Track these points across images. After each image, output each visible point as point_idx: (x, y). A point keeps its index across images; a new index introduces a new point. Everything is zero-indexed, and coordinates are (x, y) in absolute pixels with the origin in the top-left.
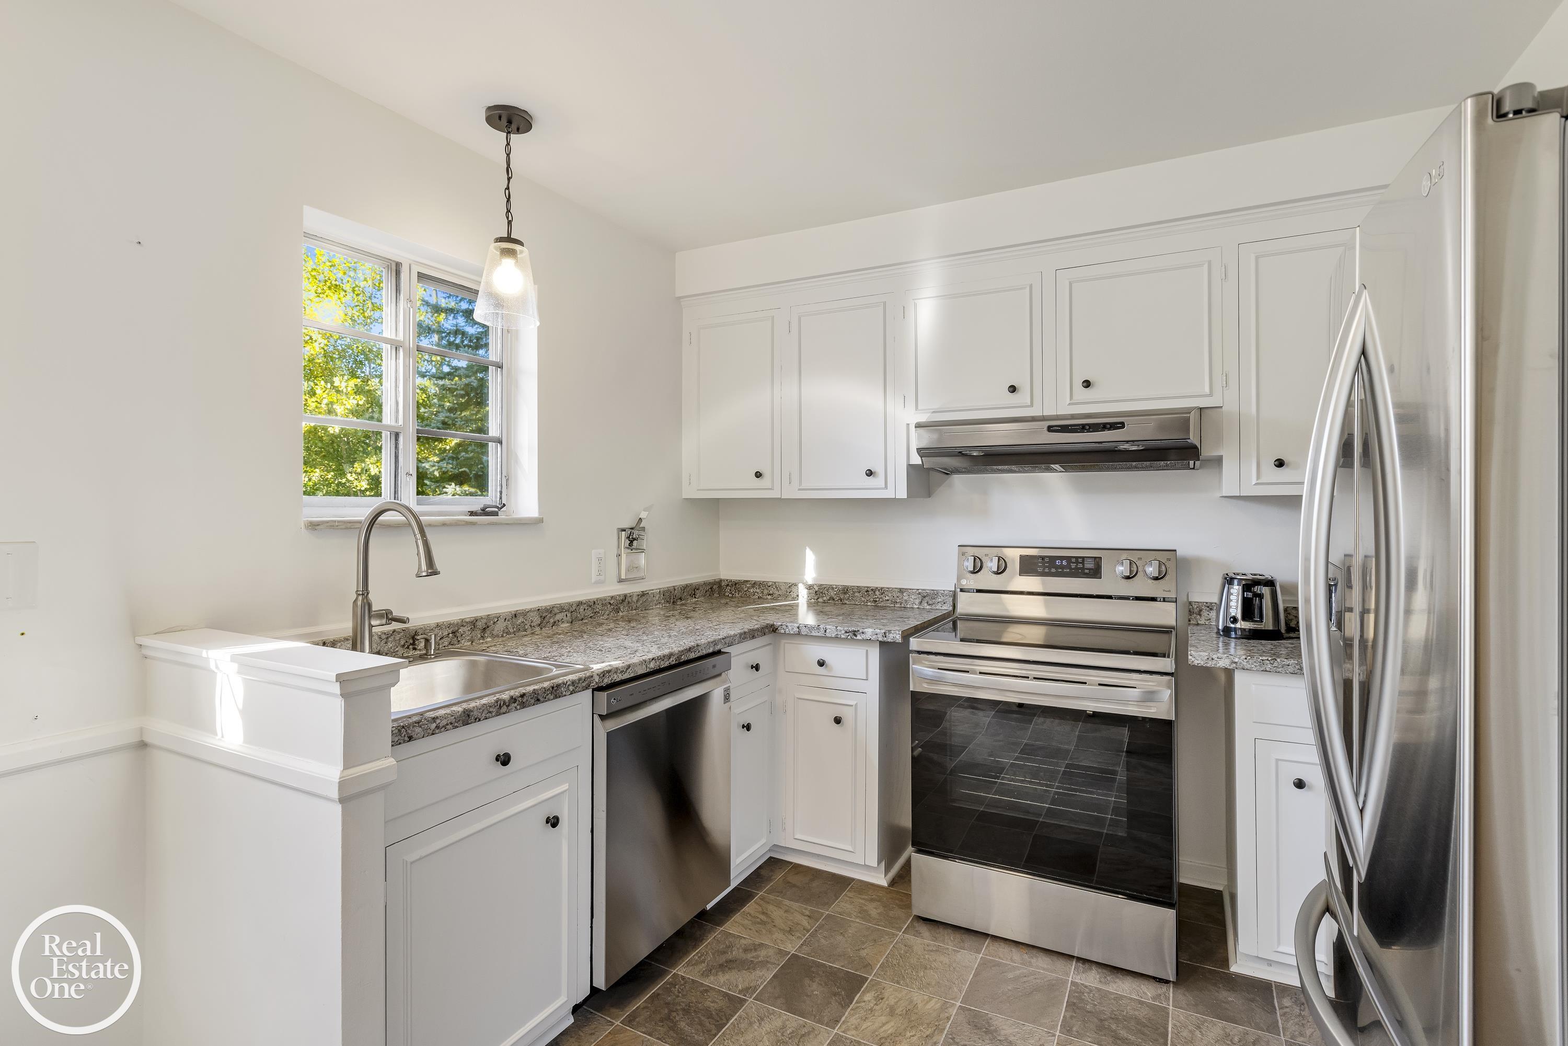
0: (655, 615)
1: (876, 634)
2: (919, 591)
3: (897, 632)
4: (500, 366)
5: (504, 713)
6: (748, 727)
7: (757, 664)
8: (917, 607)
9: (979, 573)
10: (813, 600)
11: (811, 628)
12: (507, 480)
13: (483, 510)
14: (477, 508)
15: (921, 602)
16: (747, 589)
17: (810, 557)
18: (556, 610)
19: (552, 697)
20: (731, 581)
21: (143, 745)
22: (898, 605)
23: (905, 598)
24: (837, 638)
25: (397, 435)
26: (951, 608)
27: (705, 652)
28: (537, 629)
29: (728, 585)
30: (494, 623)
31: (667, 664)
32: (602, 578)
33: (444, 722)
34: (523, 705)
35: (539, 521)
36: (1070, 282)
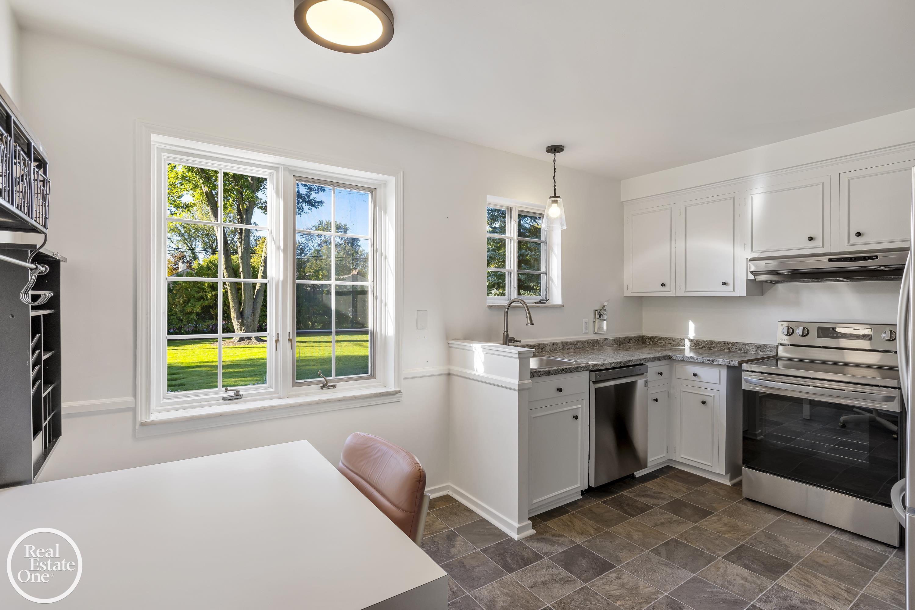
0: (610, 350)
1: (724, 362)
2: (755, 344)
3: (736, 361)
4: (545, 242)
5: (560, 374)
6: (656, 400)
7: (661, 373)
8: (754, 353)
9: (792, 336)
10: (693, 347)
11: (690, 358)
12: (548, 289)
13: (540, 301)
14: (538, 301)
15: (757, 350)
16: (657, 341)
17: (692, 326)
18: (569, 344)
19: (576, 371)
20: (648, 337)
21: (449, 374)
22: (743, 351)
23: (747, 348)
24: (703, 363)
25: (511, 273)
26: (775, 354)
27: (636, 363)
28: (561, 351)
29: (647, 339)
30: (546, 346)
31: (619, 366)
32: (587, 331)
33: (542, 373)
34: (566, 372)
35: (562, 306)
36: (848, 180)
